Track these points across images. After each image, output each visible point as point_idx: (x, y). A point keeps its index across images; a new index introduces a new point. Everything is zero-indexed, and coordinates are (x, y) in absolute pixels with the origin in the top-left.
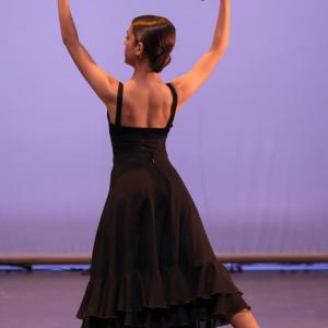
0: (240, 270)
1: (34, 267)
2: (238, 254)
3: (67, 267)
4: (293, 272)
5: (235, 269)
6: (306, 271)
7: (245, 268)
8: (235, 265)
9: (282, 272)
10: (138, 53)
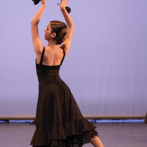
0: (95, 122)
1: (10, 121)
2: (95, 116)
3: (24, 121)
4: (117, 123)
5: (93, 122)
6: (123, 123)
7: (97, 121)
8: (93, 120)
9: (113, 123)
10: (53, 37)
